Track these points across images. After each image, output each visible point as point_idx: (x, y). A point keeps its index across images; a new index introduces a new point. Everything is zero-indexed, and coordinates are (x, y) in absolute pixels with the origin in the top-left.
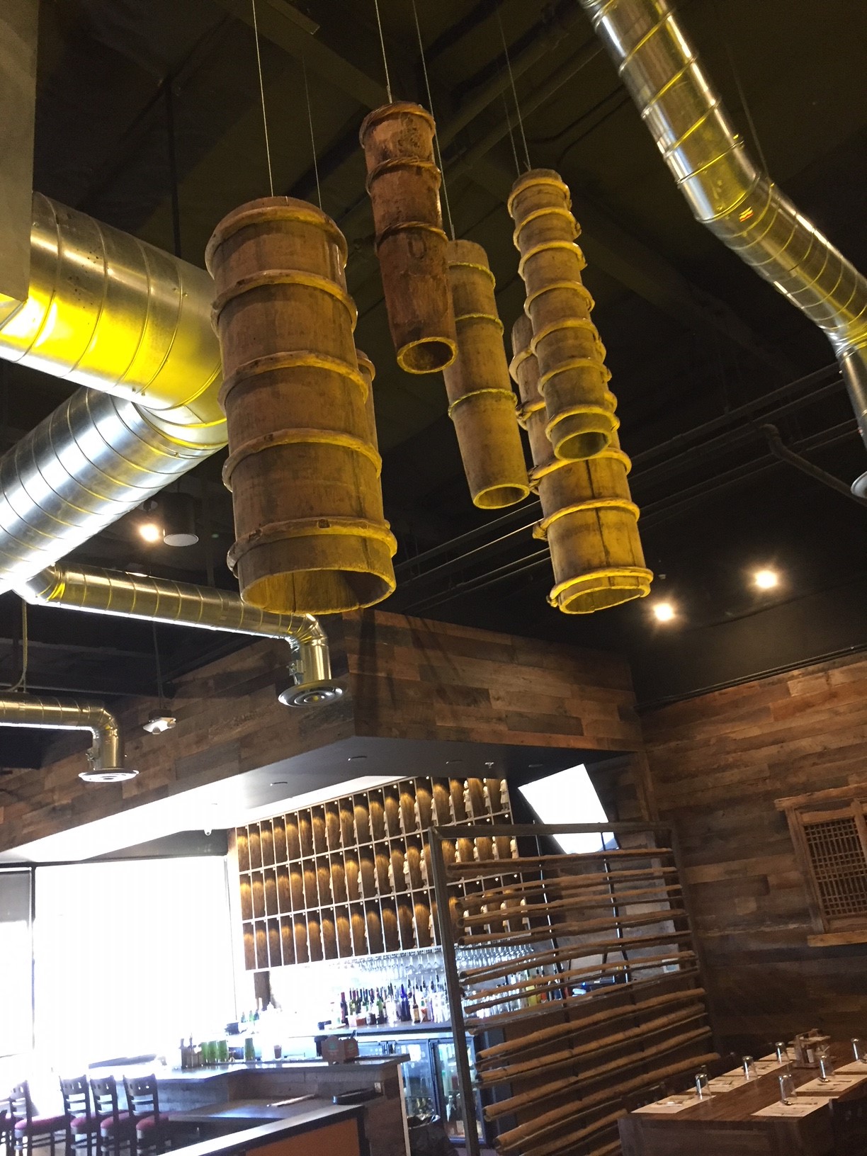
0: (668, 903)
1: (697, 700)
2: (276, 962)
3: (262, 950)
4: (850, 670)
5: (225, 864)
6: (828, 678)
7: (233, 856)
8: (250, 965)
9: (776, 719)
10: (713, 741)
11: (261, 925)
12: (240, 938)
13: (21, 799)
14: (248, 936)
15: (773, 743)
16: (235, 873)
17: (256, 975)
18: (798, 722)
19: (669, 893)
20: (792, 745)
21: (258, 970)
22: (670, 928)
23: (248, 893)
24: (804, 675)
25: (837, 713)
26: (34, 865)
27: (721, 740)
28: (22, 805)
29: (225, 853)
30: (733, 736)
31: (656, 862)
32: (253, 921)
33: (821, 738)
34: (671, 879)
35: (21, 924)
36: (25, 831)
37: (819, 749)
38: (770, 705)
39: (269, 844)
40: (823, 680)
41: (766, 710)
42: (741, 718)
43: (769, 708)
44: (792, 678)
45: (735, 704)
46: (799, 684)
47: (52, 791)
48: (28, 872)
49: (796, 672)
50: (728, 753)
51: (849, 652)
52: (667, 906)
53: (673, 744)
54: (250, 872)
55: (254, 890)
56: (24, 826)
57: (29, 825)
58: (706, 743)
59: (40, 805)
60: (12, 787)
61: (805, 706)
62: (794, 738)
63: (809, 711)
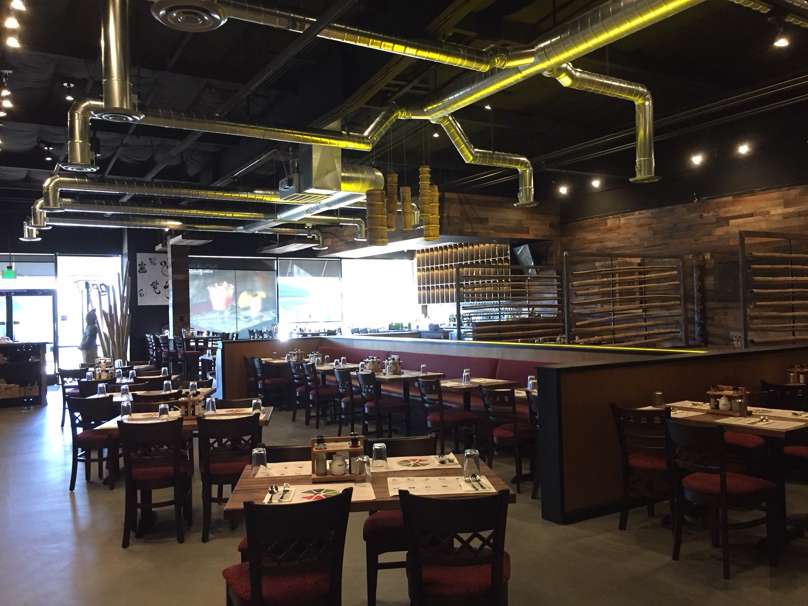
0: (557, 295)
1: (579, 222)
2: (429, 302)
3: (424, 297)
4: (626, 219)
5: (413, 263)
6: (620, 221)
7: (415, 261)
8: (420, 302)
9: (602, 233)
10: (581, 239)
11: (424, 288)
12: (416, 292)
13: (336, 237)
14: (419, 292)
15: (599, 242)
16: (416, 268)
17: (422, 306)
18: (607, 236)
19: (558, 291)
20: (604, 244)
21: (422, 304)
22: (556, 303)
23: (420, 275)
24: (613, 218)
25: (620, 234)
26: (341, 258)
27: (584, 239)
28: (336, 239)
29: (412, 259)
30: (588, 238)
31: (555, 280)
32: (421, 286)
33: (613, 242)
34: (558, 286)
35: (337, 278)
36: (338, 248)
37: (612, 246)
38: (601, 228)
39: (428, 257)
40: (618, 221)
41: (599, 230)
42: (592, 231)
43: (600, 229)
44: (609, 219)
45: (591, 226)
46: (611, 222)
47: (347, 236)
48: (339, 261)
49: (610, 217)
50: (585, 244)
51: (628, 212)
52: (556, 295)
53: (569, 238)
54: (421, 268)
55: (422, 275)
56: (338, 247)
57: (339, 246)
58: (579, 239)
59: (342, 240)
60: (333, 232)
61: (611, 230)
62: (606, 241)
63: (612, 232)
